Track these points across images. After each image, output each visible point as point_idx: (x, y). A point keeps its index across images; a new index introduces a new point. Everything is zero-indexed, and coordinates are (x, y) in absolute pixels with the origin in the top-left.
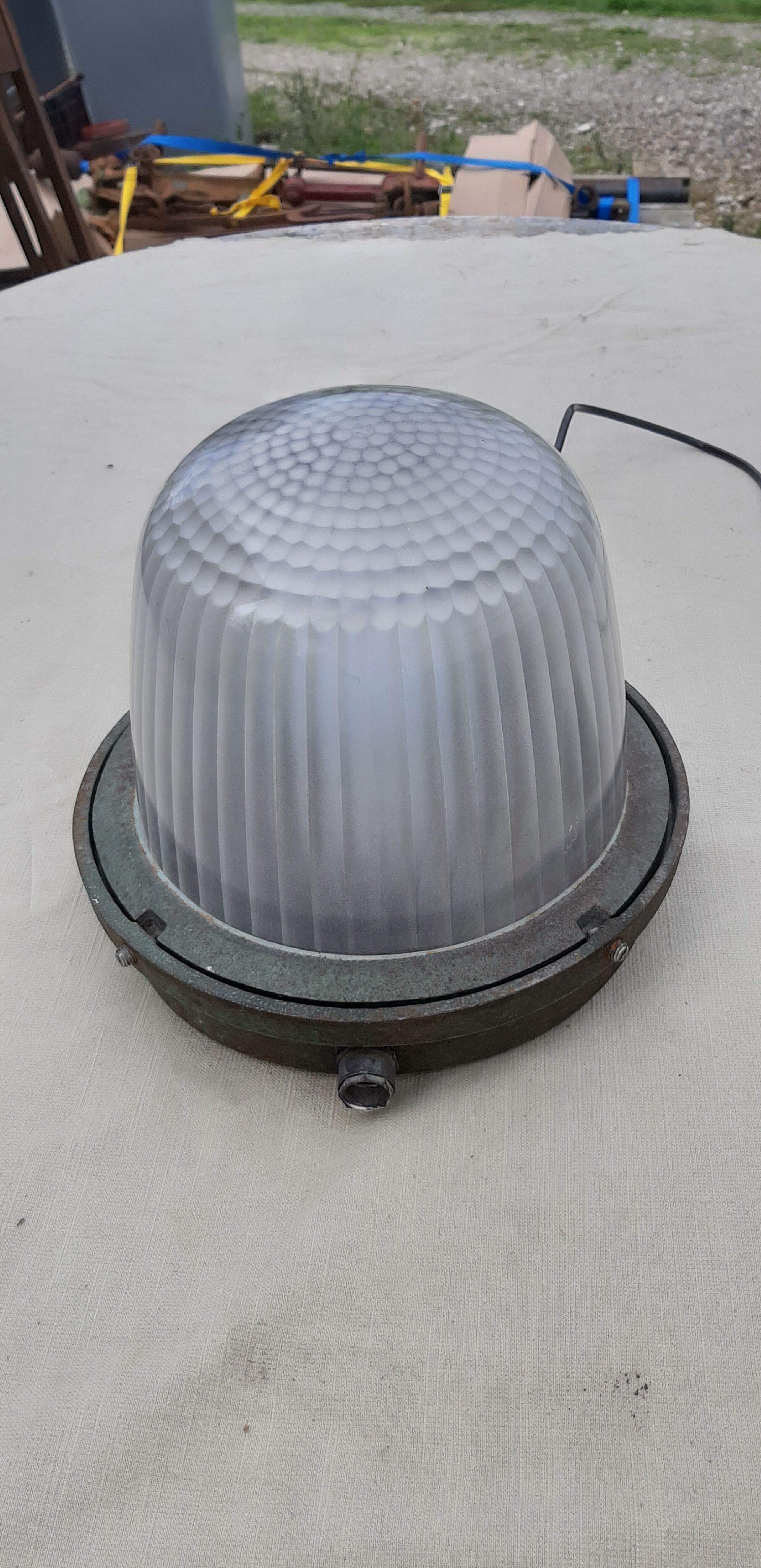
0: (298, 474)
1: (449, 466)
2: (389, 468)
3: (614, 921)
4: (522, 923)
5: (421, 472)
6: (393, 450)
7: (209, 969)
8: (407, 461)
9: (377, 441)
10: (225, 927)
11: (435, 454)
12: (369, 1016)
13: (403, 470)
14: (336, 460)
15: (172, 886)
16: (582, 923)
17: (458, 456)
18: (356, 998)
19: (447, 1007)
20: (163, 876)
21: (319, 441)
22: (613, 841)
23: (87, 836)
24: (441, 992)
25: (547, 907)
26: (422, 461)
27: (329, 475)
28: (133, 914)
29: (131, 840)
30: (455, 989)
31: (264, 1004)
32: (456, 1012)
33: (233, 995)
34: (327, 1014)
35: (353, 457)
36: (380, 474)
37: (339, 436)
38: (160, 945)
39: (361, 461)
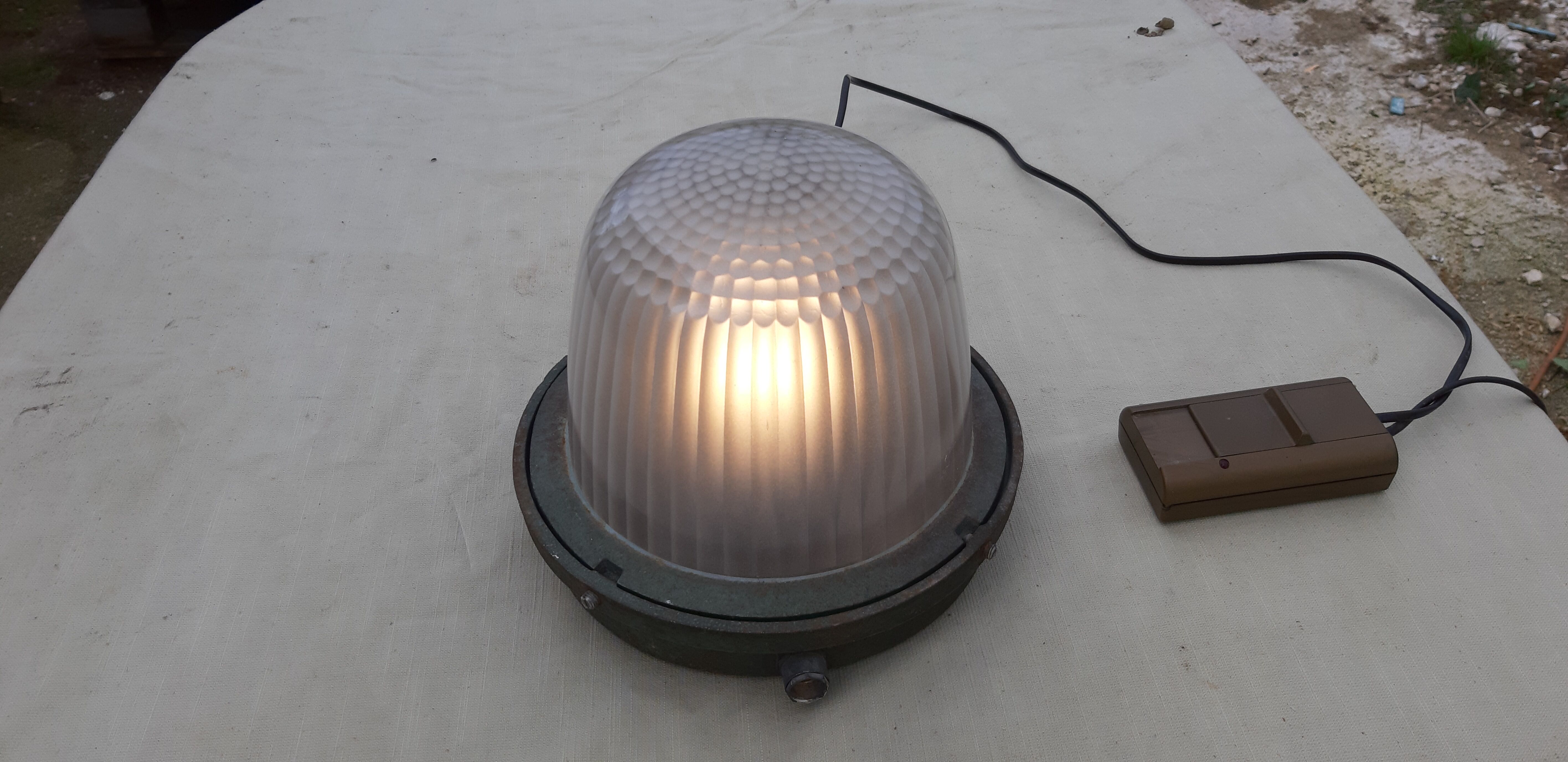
0: (723, 205)
1: (839, 190)
2: (794, 195)
3: (983, 527)
4: (913, 536)
5: (820, 197)
6: (794, 180)
7: (668, 602)
8: (807, 188)
9: (781, 173)
10: (674, 566)
11: (827, 181)
12: (809, 625)
13: (806, 195)
14: (752, 191)
15: (620, 537)
16: (959, 531)
17: (844, 180)
18: (795, 611)
19: (871, 610)
20: (610, 529)
21: (734, 176)
22: (969, 463)
23: (532, 502)
24: (861, 599)
25: (931, 521)
26: (818, 187)
27: (749, 203)
28: (589, 563)
29: (574, 502)
30: (872, 595)
31: (721, 626)
32: (878, 614)
33: (694, 621)
34: (776, 628)
35: (763, 188)
36: (789, 201)
37: (748, 171)
38: (619, 586)
39: (771, 191)
